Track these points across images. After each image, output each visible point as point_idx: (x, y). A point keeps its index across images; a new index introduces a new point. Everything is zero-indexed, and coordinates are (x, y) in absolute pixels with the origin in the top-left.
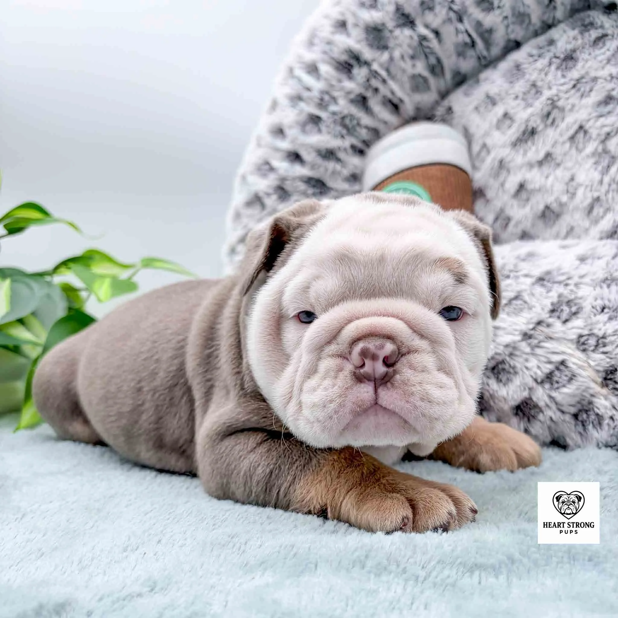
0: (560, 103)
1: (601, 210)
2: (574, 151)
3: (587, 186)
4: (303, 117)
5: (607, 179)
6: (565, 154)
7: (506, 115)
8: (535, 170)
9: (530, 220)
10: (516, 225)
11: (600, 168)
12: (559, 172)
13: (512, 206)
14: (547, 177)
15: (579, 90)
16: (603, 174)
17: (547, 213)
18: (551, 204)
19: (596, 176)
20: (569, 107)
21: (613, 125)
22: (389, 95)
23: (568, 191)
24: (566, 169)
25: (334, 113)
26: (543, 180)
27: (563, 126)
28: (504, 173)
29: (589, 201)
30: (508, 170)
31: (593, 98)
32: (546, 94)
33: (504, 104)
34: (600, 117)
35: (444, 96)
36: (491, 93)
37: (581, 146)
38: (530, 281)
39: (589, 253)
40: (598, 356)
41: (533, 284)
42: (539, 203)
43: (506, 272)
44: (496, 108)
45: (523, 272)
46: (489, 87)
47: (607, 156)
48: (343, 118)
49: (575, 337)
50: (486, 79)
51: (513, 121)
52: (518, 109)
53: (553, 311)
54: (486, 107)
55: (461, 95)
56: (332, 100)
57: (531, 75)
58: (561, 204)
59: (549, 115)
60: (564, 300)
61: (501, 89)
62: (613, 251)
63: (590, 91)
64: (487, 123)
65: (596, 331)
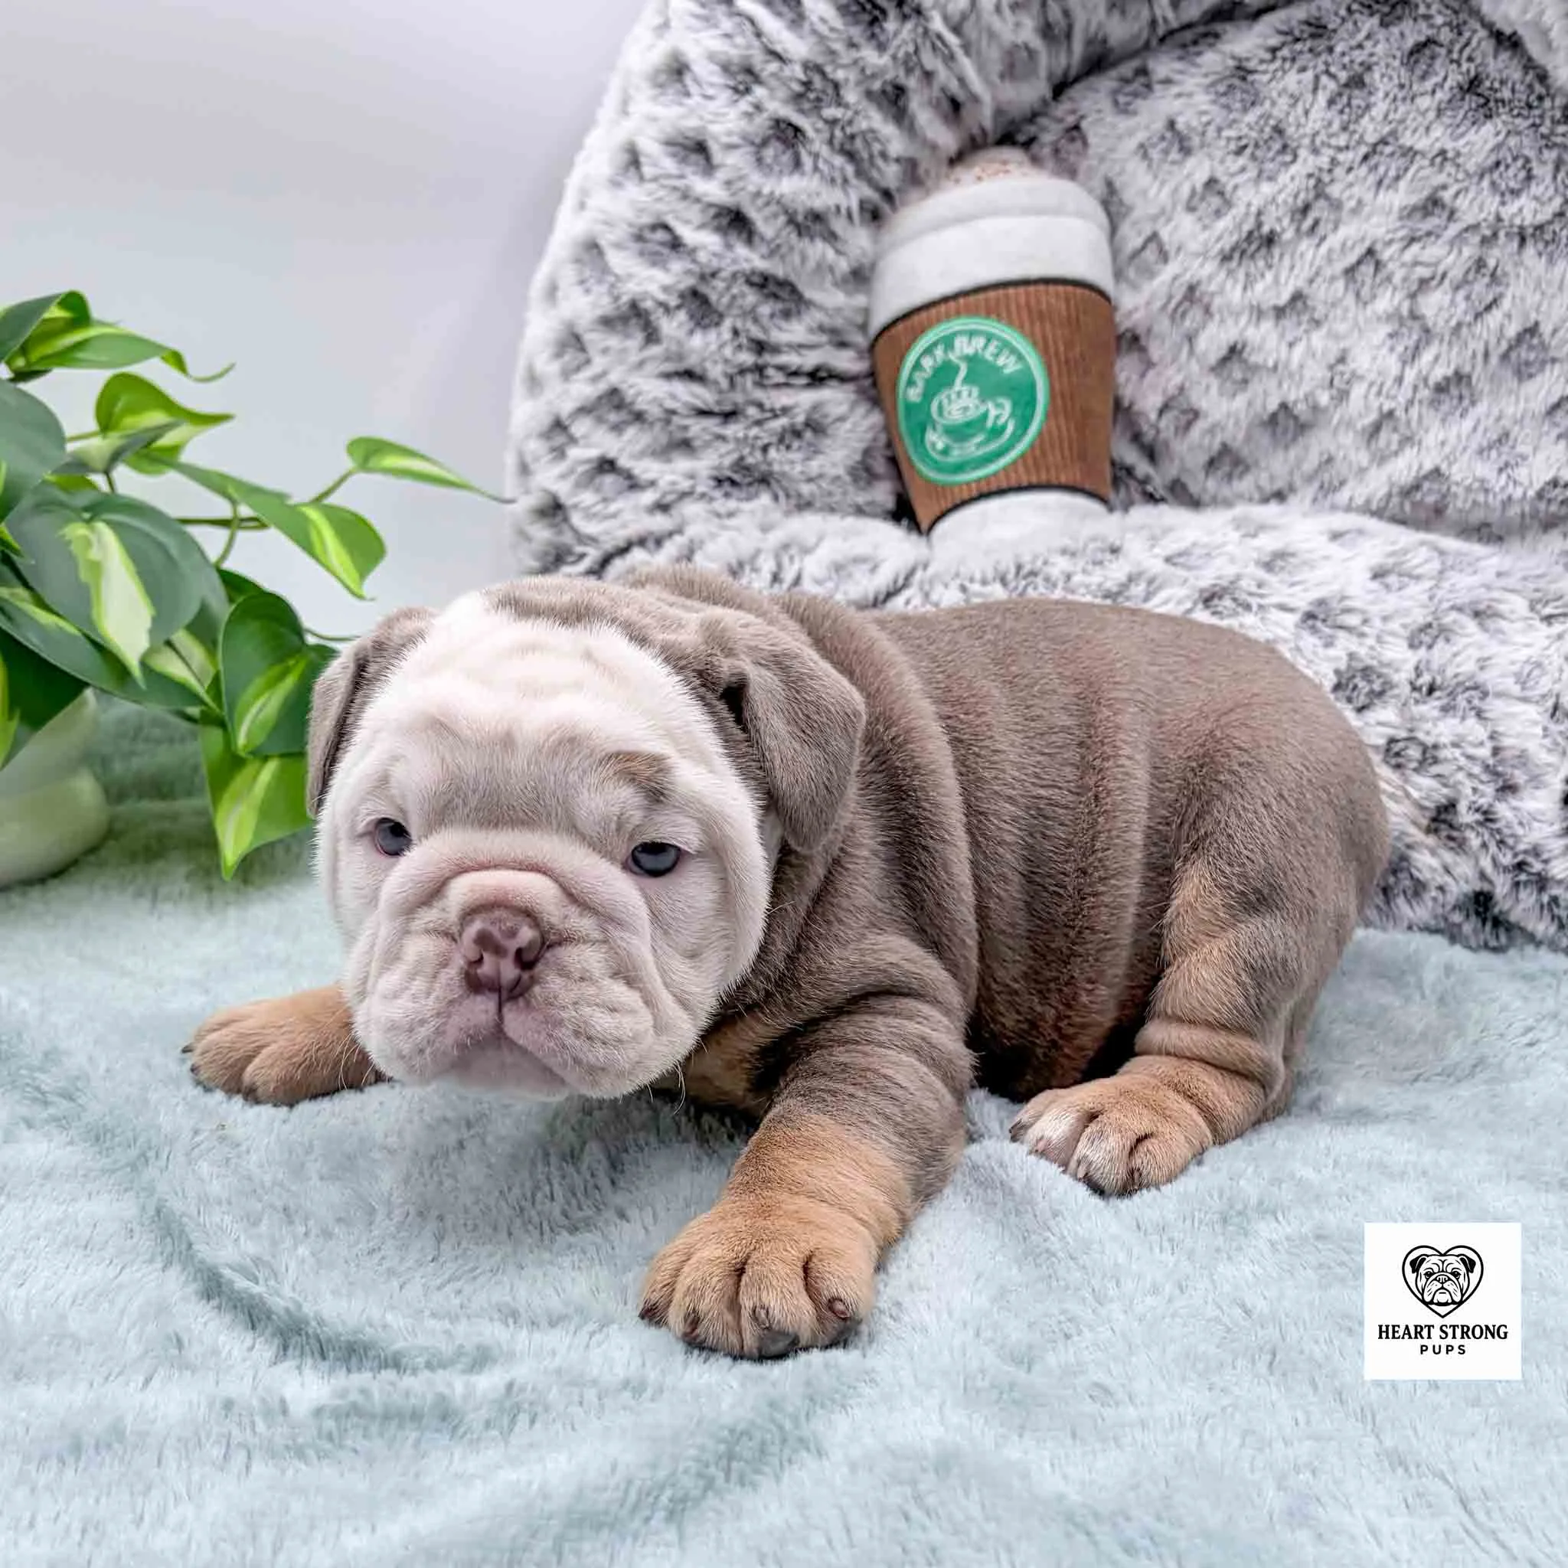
0: (1334, 191)
1: (1395, 437)
2: (1350, 299)
3: (1371, 385)
4: (761, 124)
5: (1410, 375)
6: (1334, 305)
7: (1211, 183)
8: (1267, 325)
9: (1244, 424)
10: (1212, 431)
11: (1400, 349)
12: (1318, 339)
13: (1208, 387)
14: (1291, 345)
15: (1376, 167)
16: (1404, 363)
17: (1281, 417)
18: (1295, 402)
19: (1392, 364)
20: (1353, 203)
21: (1436, 264)
22: (954, 86)
23: (1331, 384)
24: (1336, 337)
25: (834, 123)
26: (1284, 348)
27: (1334, 241)
28: (1195, 315)
29: (1373, 416)
30: (1207, 311)
31: (1402, 196)
32: (1307, 163)
33: (1210, 157)
34: (1413, 240)
35: (1060, 88)
36: (1181, 124)
37: (1365, 292)
38: (1291, 619)
39: (1391, 561)
40: (1425, 782)
41: (1297, 626)
42: (1269, 395)
43: (1243, 597)
44: (1191, 162)
45: (1274, 600)
46: (1178, 104)
47: (1416, 325)
48: (852, 137)
49: (1382, 742)
50: (1167, 82)
51: (1228, 204)
52: (1240, 179)
53: (1337, 687)
54: (1166, 152)
55: (1106, 104)
56: (830, 91)
57: (1274, 103)
58: (1315, 408)
59: (1306, 209)
60: (1360, 665)
61: (1205, 119)
62: (1435, 565)
63: (1398, 178)
64: (1166, 191)
65: (1421, 736)
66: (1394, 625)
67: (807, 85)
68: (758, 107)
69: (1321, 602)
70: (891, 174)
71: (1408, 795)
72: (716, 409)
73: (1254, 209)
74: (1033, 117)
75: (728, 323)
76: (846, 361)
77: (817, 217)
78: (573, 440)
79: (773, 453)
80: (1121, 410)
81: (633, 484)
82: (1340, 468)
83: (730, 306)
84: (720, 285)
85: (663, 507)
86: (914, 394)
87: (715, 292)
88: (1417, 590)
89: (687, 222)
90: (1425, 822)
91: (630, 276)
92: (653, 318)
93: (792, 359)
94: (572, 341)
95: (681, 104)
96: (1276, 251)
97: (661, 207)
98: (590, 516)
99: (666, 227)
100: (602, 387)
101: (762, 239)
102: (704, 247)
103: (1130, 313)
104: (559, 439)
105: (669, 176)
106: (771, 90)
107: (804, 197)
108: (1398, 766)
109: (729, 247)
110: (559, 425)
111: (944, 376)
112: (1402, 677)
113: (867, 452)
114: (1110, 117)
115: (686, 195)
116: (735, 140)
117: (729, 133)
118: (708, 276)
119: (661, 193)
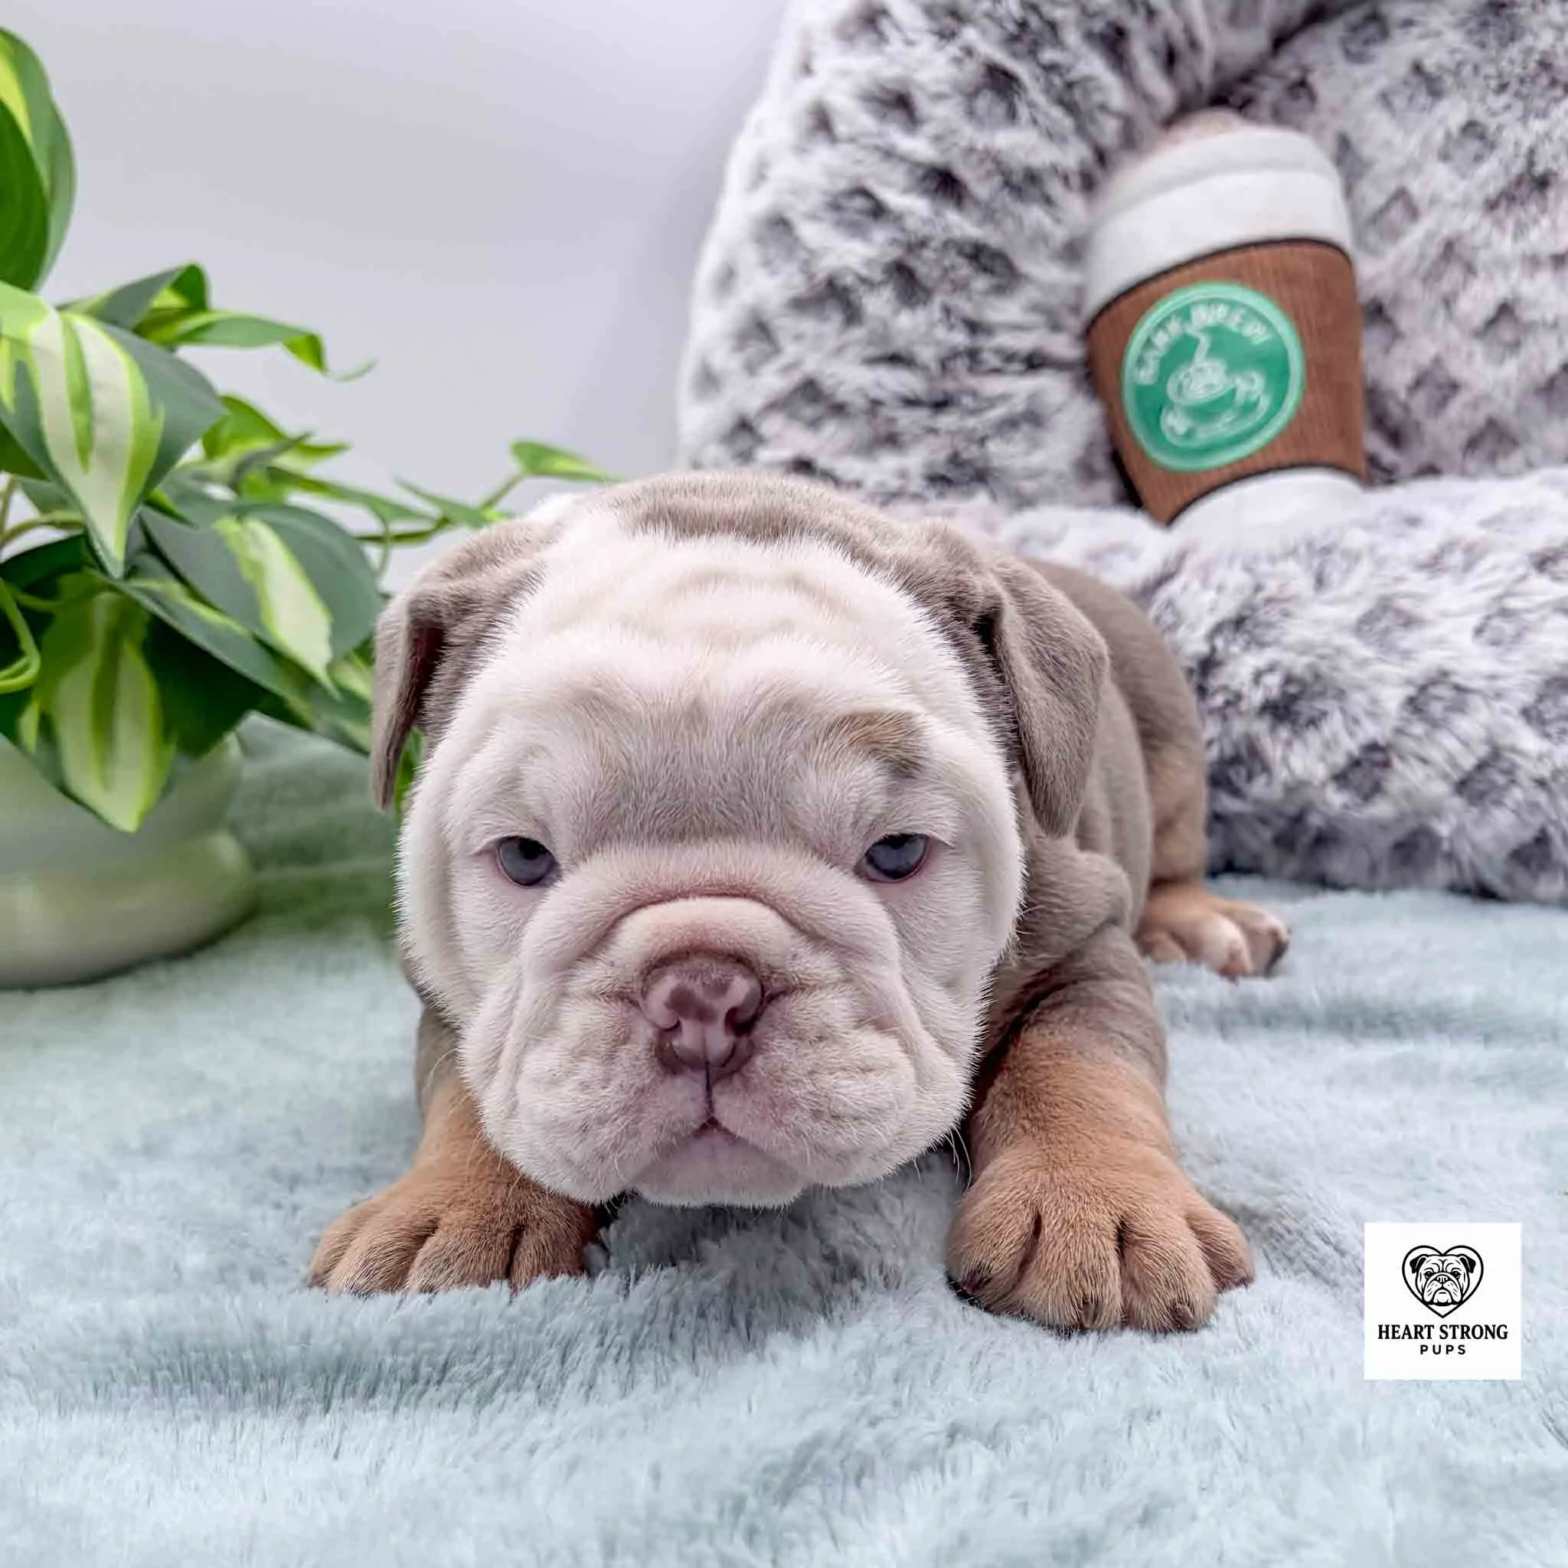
4: (972, 71)
7: (1471, 128)
8: (1545, 278)
9: (1514, 394)
10: (1475, 405)
13: (1470, 355)
17: (1560, 382)
22: (1176, 32)
25: (1051, 69)
28: (1454, 275)
30: (1470, 270)
33: (1468, 98)
35: (1280, 40)
36: (1429, 65)
42: (1547, 356)
44: (1443, 107)
46: (1423, 45)
48: (1070, 85)
50: (1408, 23)
51: (1492, 146)
52: (1506, 118)
54: (1411, 98)
55: (1336, 53)
56: (1048, 34)
57: (1536, 36)
61: (1458, 57)
64: (1414, 141)
67: (1023, 24)
68: (969, 51)
72: (924, 398)
73: (1524, 150)
74: (1247, 77)
75: (938, 300)
76: (1060, 345)
77: (1033, 177)
78: (761, 441)
79: (993, 446)
83: (943, 279)
84: (928, 254)
86: (1146, 376)
87: (924, 264)
89: (889, 185)
91: (827, 250)
92: (853, 297)
93: (1006, 340)
94: (758, 330)
95: (881, 52)
97: (860, 170)
99: (864, 193)
100: (796, 378)
101: (977, 203)
102: (912, 213)
103: (1372, 282)
104: (746, 442)
105: (870, 134)
106: (984, 32)
107: (1020, 155)
109: (938, 214)
110: (744, 426)
111: (1181, 352)
113: (1088, 451)
114: (1342, 65)
115: (889, 154)
116: (945, 88)
117: (938, 81)
118: (917, 245)
119: (860, 155)
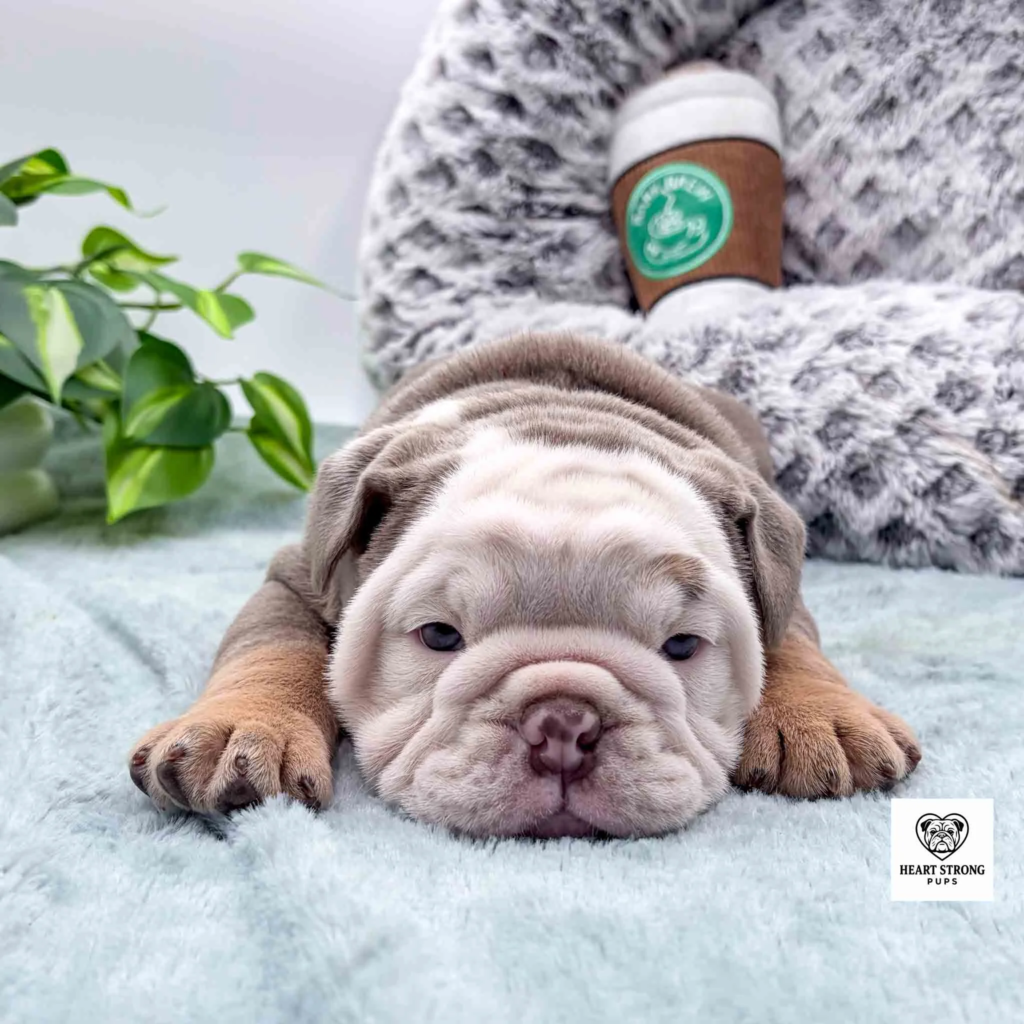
0: (937, 65)
1: (988, 237)
2: (951, 141)
3: (968, 198)
4: (527, 38)
5: (998, 189)
6: (939, 144)
7: (849, 71)
8: (892, 163)
9: (877, 237)
10: (854, 244)
11: (988, 171)
12: (929, 171)
13: (850, 212)
14: (909, 176)
15: (966, 48)
16: (993, 181)
17: (904, 230)
18: (913, 216)
19: (983, 182)
20: (950, 73)
22: (664, 13)
23: (939, 201)
24: (941, 167)
25: (578, 36)
26: (903, 179)
27: (938, 100)
28: (840, 162)
29: (970, 221)
30: (849, 159)
31: (987, 65)
32: (916, 48)
33: (848, 52)
34: (995, 94)
36: (827, 32)
37: (963, 135)
38: (904, 351)
39: (981, 310)
40: (1008, 460)
41: (908, 356)
42: (895, 213)
43: (867, 336)
44: (834, 58)
45: (891, 337)
46: (824, 20)
47: (1000, 155)
48: (591, 46)
49: (973, 433)
50: (817, 6)
51: (861, 82)
52: (870, 64)
53: (940, 395)
54: (816, 53)
55: (774, 25)
56: (576, 14)
57: (891, 12)
58: (930, 220)
59: (916, 81)
60: (955, 380)
61: (843, 27)
62: (1015, 310)
63: (983, 53)
64: (817, 80)
65: (1003, 426)
66: (983, 351)
67: (560, 11)
68: (525, 27)
69: (927, 339)
70: (621, 73)
71: (995, 471)
72: (496, 233)
73: (879, 85)
74: (723, 41)
75: (505, 173)
76: (591, 202)
77: (568, 100)
78: (399, 258)
79: (538, 264)
80: (789, 233)
81: (439, 285)
82: (948, 261)
83: (508, 160)
84: (498, 146)
85: (459, 300)
86: (638, 220)
87: (496, 151)
88: (1000, 328)
89: (476, 104)
90: (1008, 491)
91: (437, 142)
92: (452, 171)
93: (549, 198)
94: (400, 191)
95: (474, 28)
96: (896, 112)
97: (459, 95)
98: (410, 308)
99: (463, 109)
100: (419, 219)
101: (530, 115)
102: (488, 121)
103: (795, 166)
104: (390, 258)
105: (466, 75)
106: (536, 16)
107: (558, 87)
108: (987, 451)
109: (506, 120)
110: (390, 248)
111: (658, 205)
112: (988, 387)
113: (607, 267)
114: (777, 33)
115: (477, 87)
116: (509, 48)
117: (506, 44)
118: (491, 140)
119: (460, 87)
